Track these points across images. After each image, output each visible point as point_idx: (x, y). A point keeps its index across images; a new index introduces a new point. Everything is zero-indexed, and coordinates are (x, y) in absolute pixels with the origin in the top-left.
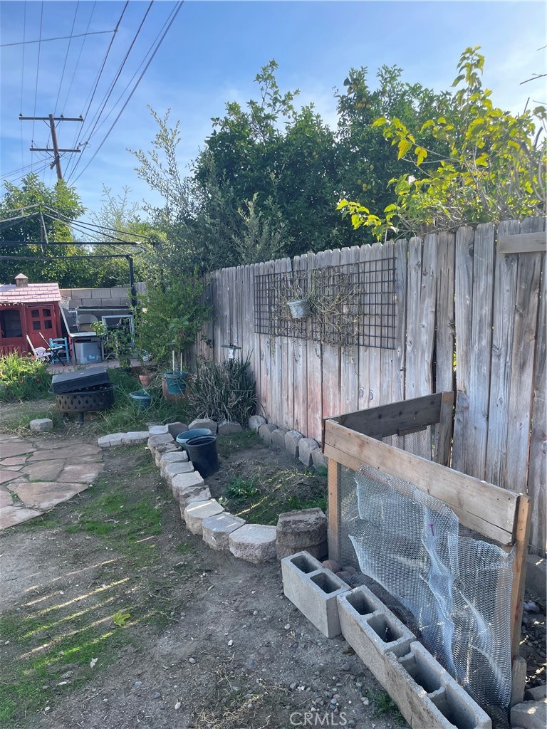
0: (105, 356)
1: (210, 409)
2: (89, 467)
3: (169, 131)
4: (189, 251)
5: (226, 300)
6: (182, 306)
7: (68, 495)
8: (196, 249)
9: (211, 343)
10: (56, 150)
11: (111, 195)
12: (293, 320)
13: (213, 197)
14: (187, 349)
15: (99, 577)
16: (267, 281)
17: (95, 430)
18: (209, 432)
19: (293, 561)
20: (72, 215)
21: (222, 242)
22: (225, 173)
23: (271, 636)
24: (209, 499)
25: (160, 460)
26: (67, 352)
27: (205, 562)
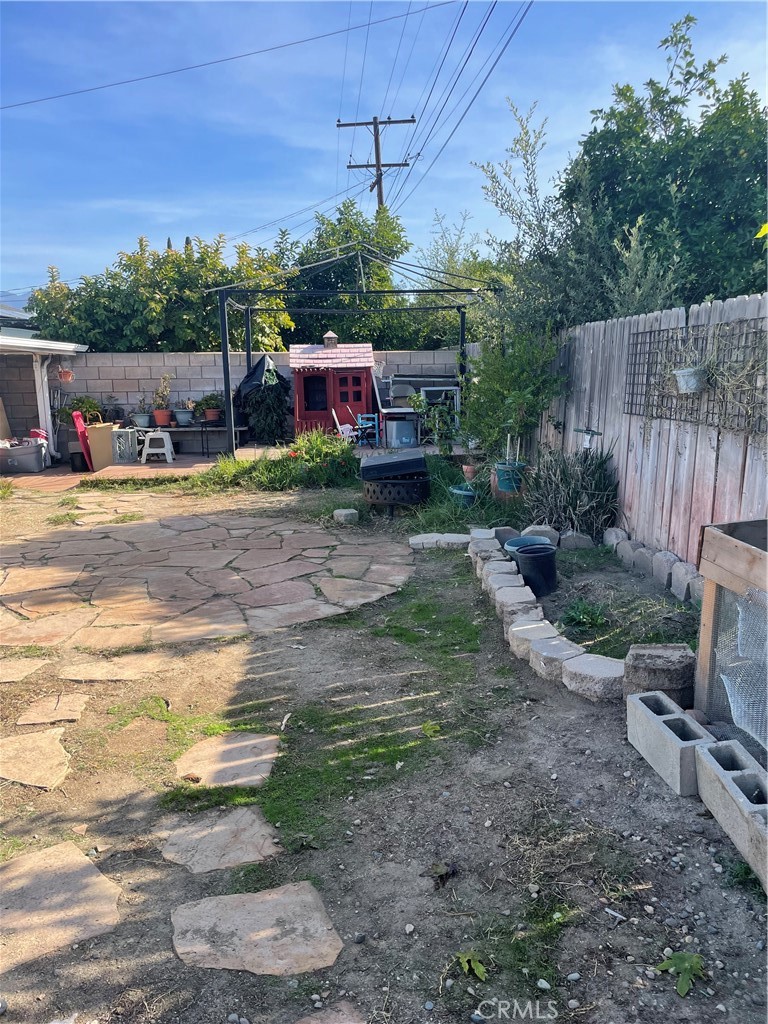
0: (422, 439)
1: (552, 514)
2: (397, 568)
3: (531, 133)
4: (541, 300)
5: (587, 367)
6: (525, 374)
7: (375, 596)
8: (552, 297)
9: (561, 427)
10: (378, 166)
11: (445, 223)
12: (680, 397)
13: (582, 224)
14: (527, 433)
15: (406, 685)
16: (648, 340)
17: (406, 528)
18: (548, 541)
19: (644, 700)
20: (394, 253)
21: (589, 286)
22: (603, 189)
23: (605, 780)
24: (541, 620)
25: (483, 570)
26: (376, 431)
27: (530, 690)
